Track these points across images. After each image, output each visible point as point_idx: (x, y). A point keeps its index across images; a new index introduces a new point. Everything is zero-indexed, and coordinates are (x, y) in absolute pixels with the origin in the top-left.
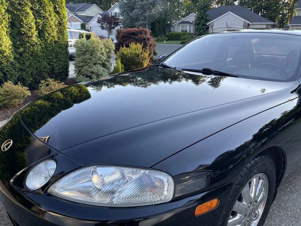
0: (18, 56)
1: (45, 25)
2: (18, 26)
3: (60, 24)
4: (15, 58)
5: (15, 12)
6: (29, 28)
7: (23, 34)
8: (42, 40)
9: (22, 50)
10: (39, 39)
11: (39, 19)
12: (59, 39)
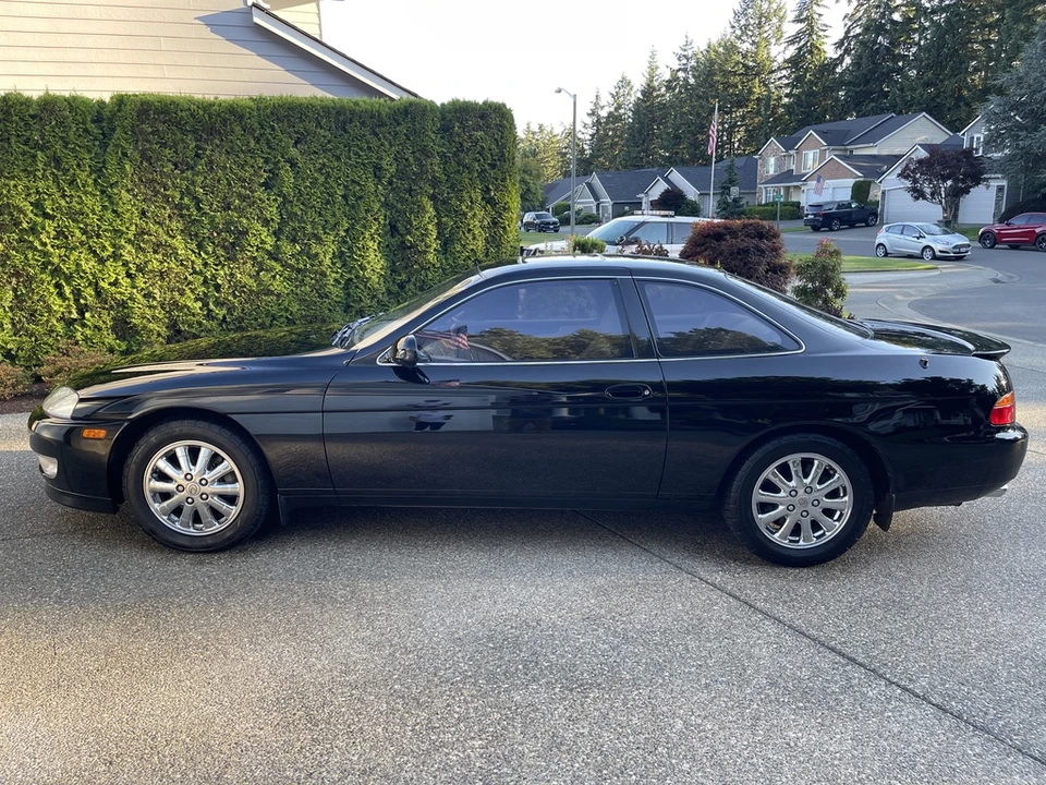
0: (395, 288)
1: (458, 227)
2: (402, 229)
3: (495, 223)
4: (389, 292)
5: (399, 206)
6: (423, 234)
7: (410, 248)
8: (446, 259)
9: (404, 277)
10: (441, 256)
11: (446, 215)
12: (487, 255)
